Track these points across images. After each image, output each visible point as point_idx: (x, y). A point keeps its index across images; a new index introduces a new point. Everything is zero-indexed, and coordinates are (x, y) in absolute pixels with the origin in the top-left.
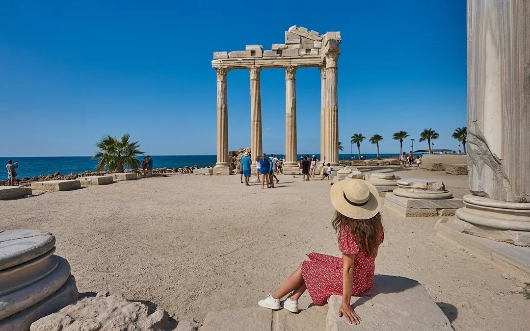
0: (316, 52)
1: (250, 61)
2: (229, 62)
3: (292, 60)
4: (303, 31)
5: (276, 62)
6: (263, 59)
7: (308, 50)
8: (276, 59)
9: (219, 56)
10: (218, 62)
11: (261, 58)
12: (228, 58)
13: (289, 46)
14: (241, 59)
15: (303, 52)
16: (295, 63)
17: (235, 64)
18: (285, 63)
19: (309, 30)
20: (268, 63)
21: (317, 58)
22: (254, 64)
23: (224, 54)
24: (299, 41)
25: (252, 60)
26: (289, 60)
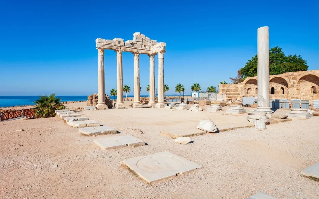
0: (149, 48)
1: (119, 47)
2: (107, 45)
3: (139, 50)
4: (143, 36)
5: (131, 50)
6: (125, 47)
7: (145, 46)
8: (131, 48)
9: (101, 41)
10: (100, 44)
11: (124, 46)
12: (106, 43)
13: (137, 42)
14: (114, 45)
15: (143, 47)
16: (140, 51)
17: (110, 47)
18: (135, 51)
19: (146, 36)
20: (127, 49)
21: (150, 51)
22: (120, 49)
23: (103, 40)
24: (141, 41)
25: (119, 46)
26: (137, 50)
